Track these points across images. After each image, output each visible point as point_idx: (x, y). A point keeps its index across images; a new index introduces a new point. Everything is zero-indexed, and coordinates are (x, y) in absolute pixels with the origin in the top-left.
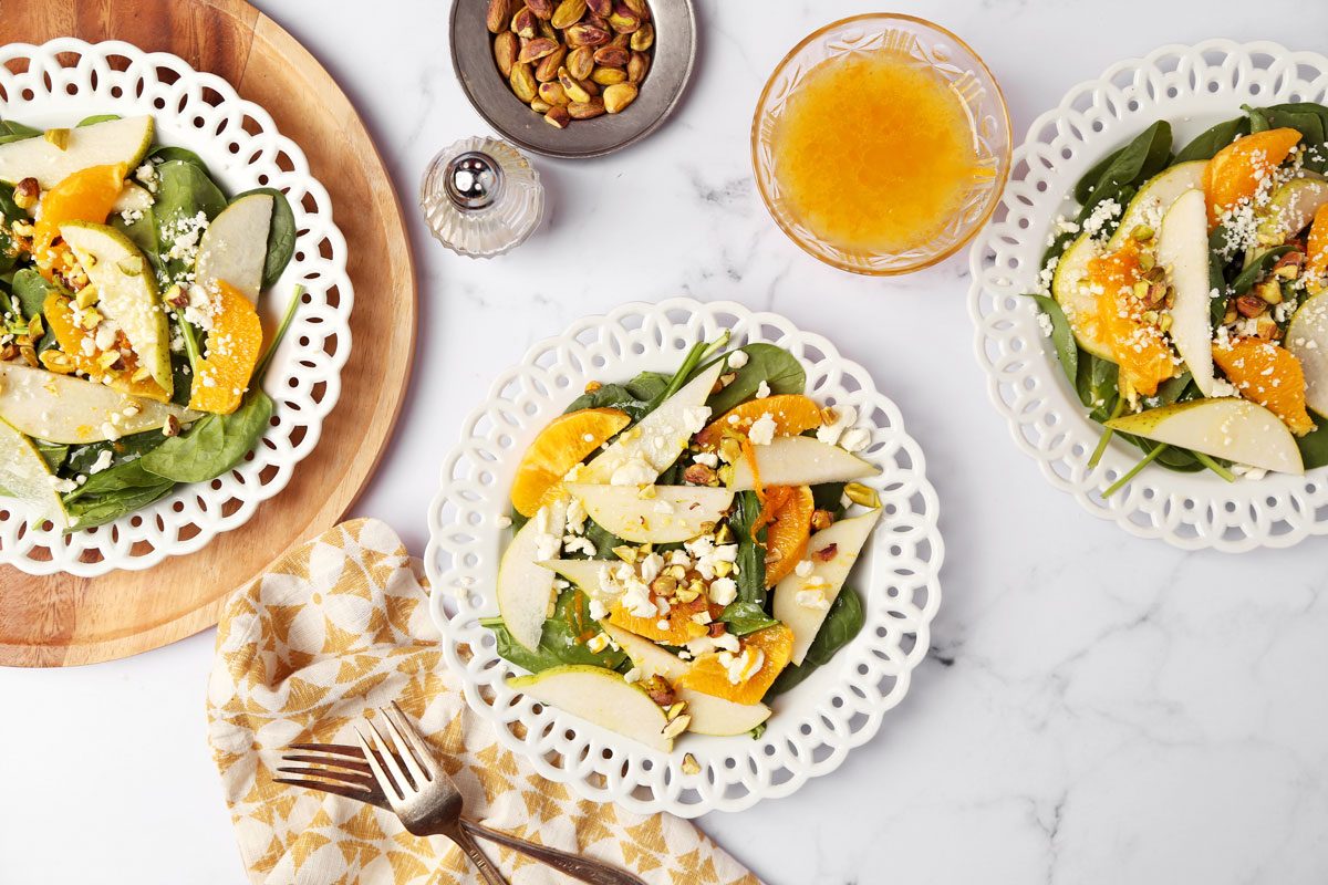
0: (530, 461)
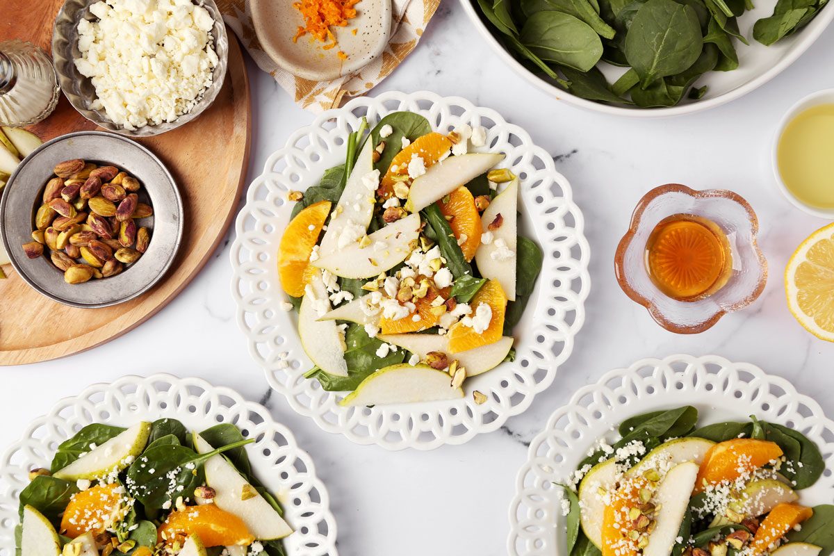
0: (282, 261)
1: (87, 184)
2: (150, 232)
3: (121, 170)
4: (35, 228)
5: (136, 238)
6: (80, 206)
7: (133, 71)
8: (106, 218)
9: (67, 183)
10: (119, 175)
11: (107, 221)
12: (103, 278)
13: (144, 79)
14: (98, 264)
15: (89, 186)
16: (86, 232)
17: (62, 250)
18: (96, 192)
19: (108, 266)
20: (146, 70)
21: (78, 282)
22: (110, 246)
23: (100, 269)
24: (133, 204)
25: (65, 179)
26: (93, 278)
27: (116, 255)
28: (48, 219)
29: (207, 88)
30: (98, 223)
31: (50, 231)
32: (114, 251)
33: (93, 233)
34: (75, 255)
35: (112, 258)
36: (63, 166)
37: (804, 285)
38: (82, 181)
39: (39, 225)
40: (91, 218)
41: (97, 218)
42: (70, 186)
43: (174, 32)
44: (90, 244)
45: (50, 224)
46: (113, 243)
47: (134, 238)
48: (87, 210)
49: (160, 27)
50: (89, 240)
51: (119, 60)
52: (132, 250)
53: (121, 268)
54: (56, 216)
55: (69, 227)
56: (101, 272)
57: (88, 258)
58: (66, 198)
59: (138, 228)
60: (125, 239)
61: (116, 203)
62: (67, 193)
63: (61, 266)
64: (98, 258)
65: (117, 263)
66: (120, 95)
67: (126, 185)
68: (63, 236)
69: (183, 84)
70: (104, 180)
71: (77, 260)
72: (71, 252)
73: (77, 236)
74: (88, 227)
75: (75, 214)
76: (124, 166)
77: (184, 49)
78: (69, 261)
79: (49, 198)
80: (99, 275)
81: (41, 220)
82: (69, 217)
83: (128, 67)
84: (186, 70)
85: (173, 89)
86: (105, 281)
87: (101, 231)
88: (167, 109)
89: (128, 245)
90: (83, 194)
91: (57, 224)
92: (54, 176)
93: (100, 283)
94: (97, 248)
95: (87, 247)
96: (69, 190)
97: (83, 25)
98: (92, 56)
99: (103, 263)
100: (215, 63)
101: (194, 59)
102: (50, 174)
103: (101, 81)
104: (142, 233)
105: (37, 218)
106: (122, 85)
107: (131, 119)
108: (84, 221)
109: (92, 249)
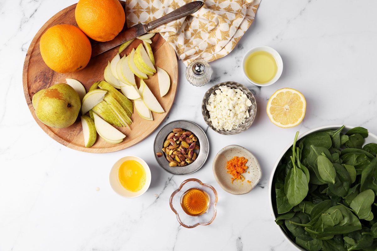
1: (182, 136)
2: (197, 155)
3: (192, 133)
4: (163, 147)
5: (193, 156)
6: (178, 142)
7: (224, 113)
8: (185, 148)
9: (176, 135)
10: (192, 135)
11: (185, 149)
12: (180, 166)
13: (226, 117)
14: (180, 162)
15: (183, 137)
16: (178, 151)
17: (170, 156)
18: (184, 139)
19: (183, 163)
20: (228, 114)
21: (173, 166)
22: (184, 157)
23: (180, 163)
24: (194, 146)
25: (176, 134)
26: (177, 166)
27: (186, 160)
28: (168, 145)
29: (243, 123)
30: (183, 150)
31: (168, 149)
32: (186, 158)
33: (180, 152)
34: (174, 157)
35: (184, 161)
36: (176, 130)
37: (273, 113)
38: (180, 135)
39: (165, 146)
40: (180, 147)
41: (183, 148)
42: (177, 136)
43: (239, 104)
44: (179, 156)
45: (168, 146)
46: (185, 156)
47: (192, 156)
48: (180, 144)
49: (236, 102)
50: (179, 154)
51: (220, 109)
52: (191, 159)
53: (187, 164)
54: (170, 144)
55: (174, 149)
56: (180, 164)
57: (177, 159)
58: (175, 140)
59: (194, 153)
60: (189, 156)
61: (190, 144)
62: (175, 138)
63: (169, 160)
64: (180, 160)
65: (186, 162)
66: (218, 120)
67: (193, 139)
68: (171, 151)
69: (237, 121)
70: (187, 136)
71: (174, 159)
72: (173, 156)
73: (176, 152)
74: (179, 150)
75: (176, 145)
76: (194, 133)
77: (241, 110)
78: (171, 159)
79: (169, 138)
80: (179, 165)
81: (166, 145)
82: (175, 146)
83: (222, 112)
84: (239, 117)
85: (234, 122)
86: (181, 167)
87: (183, 152)
88: (230, 127)
89: (190, 158)
90: (180, 139)
91: (170, 147)
92: (172, 132)
93: (179, 168)
94: (181, 157)
95: (178, 156)
96: (176, 137)
97: (212, 95)
98: (212, 105)
99: (181, 161)
100: (248, 116)
101: (243, 114)
102: (171, 131)
103: (213, 113)
104: (195, 155)
105: (165, 144)
106: (219, 117)
107: (219, 127)
108: (178, 148)
109: (180, 157)
